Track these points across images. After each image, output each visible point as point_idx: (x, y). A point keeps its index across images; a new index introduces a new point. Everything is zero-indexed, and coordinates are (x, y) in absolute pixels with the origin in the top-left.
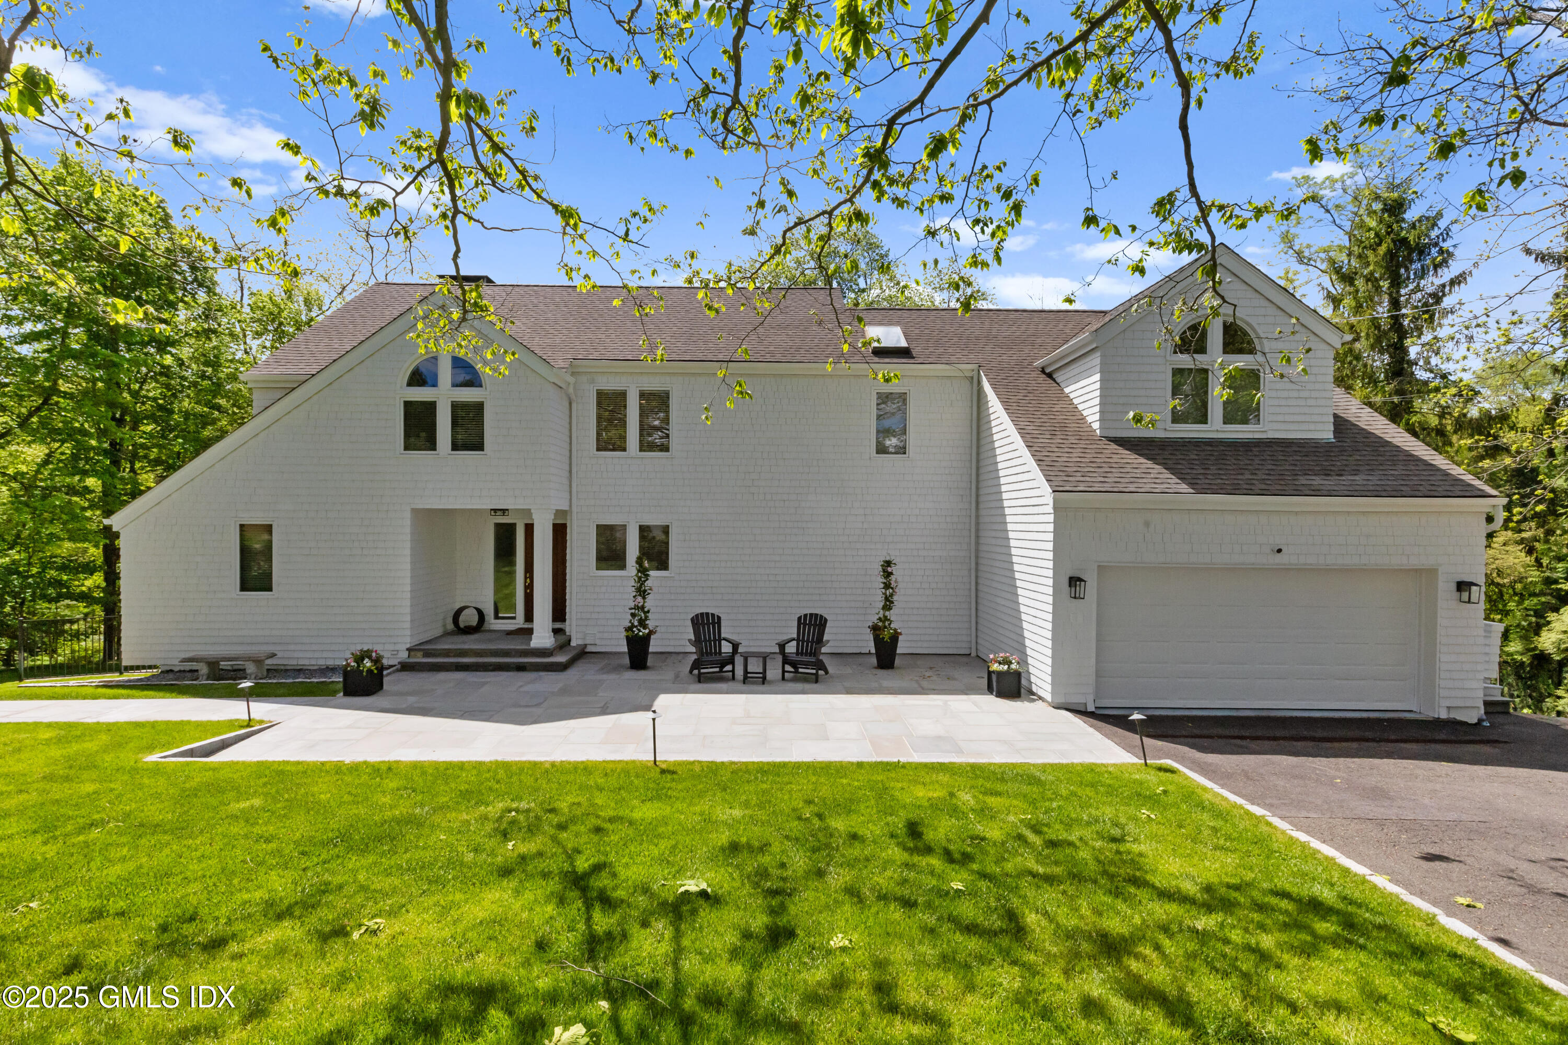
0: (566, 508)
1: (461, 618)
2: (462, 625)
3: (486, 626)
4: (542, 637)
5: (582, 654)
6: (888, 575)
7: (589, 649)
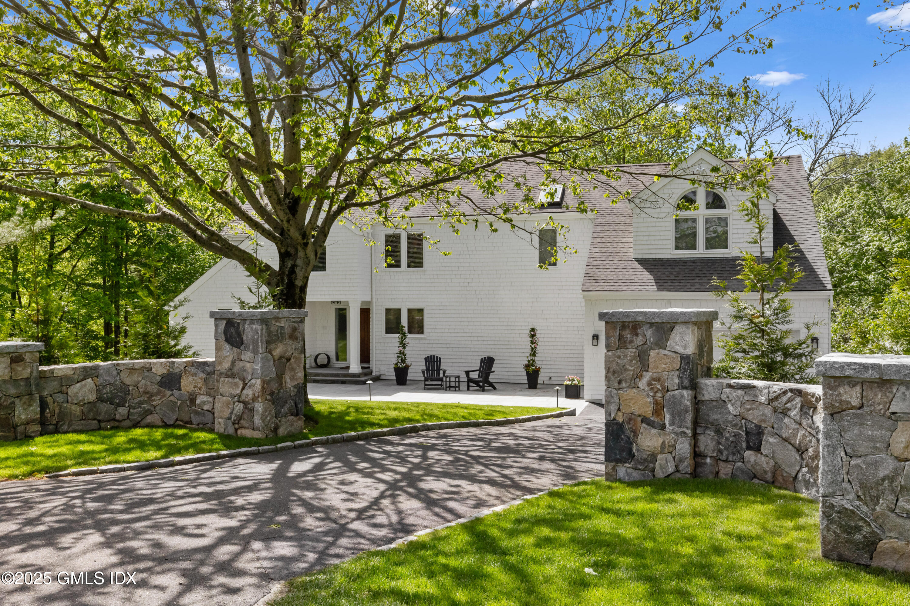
0: (369, 299)
1: (318, 360)
2: (319, 364)
3: (331, 364)
4: (355, 367)
5: (377, 379)
6: (532, 336)
7: (382, 377)
